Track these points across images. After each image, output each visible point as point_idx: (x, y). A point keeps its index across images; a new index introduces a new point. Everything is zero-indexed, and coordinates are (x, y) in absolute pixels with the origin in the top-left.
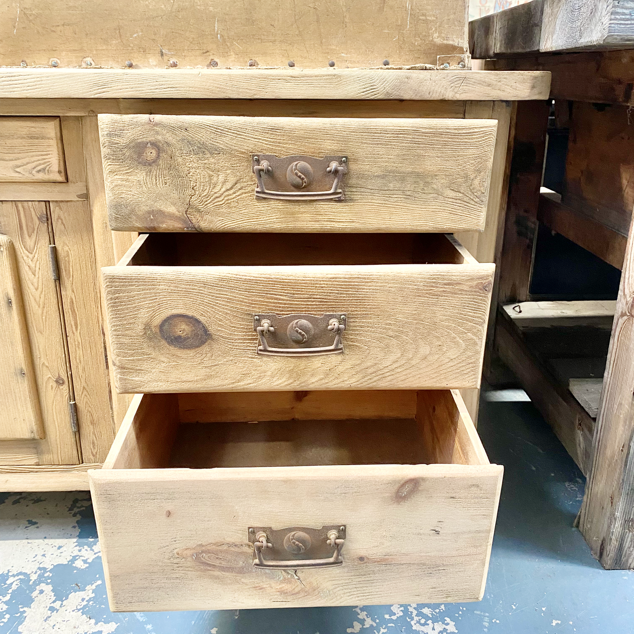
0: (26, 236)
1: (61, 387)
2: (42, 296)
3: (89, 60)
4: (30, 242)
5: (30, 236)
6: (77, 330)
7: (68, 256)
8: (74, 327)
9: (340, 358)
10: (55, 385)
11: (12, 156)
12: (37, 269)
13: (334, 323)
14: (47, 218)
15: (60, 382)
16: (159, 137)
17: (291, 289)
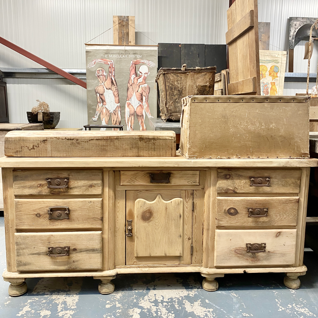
0: (187, 198)
1: (189, 240)
2: (188, 214)
3: (219, 157)
4: (187, 200)
5: (188, 199)
6: (196, 224)
7: (196, 204)
8: (195, 223)
9: (266, 218)
10: (188, 240)
11: (187, 179)
12: (188, 207)
13: (265, 210)
14: (192, 194)
15: (189, 239)
16: (230, 173)
17: (257, 202)
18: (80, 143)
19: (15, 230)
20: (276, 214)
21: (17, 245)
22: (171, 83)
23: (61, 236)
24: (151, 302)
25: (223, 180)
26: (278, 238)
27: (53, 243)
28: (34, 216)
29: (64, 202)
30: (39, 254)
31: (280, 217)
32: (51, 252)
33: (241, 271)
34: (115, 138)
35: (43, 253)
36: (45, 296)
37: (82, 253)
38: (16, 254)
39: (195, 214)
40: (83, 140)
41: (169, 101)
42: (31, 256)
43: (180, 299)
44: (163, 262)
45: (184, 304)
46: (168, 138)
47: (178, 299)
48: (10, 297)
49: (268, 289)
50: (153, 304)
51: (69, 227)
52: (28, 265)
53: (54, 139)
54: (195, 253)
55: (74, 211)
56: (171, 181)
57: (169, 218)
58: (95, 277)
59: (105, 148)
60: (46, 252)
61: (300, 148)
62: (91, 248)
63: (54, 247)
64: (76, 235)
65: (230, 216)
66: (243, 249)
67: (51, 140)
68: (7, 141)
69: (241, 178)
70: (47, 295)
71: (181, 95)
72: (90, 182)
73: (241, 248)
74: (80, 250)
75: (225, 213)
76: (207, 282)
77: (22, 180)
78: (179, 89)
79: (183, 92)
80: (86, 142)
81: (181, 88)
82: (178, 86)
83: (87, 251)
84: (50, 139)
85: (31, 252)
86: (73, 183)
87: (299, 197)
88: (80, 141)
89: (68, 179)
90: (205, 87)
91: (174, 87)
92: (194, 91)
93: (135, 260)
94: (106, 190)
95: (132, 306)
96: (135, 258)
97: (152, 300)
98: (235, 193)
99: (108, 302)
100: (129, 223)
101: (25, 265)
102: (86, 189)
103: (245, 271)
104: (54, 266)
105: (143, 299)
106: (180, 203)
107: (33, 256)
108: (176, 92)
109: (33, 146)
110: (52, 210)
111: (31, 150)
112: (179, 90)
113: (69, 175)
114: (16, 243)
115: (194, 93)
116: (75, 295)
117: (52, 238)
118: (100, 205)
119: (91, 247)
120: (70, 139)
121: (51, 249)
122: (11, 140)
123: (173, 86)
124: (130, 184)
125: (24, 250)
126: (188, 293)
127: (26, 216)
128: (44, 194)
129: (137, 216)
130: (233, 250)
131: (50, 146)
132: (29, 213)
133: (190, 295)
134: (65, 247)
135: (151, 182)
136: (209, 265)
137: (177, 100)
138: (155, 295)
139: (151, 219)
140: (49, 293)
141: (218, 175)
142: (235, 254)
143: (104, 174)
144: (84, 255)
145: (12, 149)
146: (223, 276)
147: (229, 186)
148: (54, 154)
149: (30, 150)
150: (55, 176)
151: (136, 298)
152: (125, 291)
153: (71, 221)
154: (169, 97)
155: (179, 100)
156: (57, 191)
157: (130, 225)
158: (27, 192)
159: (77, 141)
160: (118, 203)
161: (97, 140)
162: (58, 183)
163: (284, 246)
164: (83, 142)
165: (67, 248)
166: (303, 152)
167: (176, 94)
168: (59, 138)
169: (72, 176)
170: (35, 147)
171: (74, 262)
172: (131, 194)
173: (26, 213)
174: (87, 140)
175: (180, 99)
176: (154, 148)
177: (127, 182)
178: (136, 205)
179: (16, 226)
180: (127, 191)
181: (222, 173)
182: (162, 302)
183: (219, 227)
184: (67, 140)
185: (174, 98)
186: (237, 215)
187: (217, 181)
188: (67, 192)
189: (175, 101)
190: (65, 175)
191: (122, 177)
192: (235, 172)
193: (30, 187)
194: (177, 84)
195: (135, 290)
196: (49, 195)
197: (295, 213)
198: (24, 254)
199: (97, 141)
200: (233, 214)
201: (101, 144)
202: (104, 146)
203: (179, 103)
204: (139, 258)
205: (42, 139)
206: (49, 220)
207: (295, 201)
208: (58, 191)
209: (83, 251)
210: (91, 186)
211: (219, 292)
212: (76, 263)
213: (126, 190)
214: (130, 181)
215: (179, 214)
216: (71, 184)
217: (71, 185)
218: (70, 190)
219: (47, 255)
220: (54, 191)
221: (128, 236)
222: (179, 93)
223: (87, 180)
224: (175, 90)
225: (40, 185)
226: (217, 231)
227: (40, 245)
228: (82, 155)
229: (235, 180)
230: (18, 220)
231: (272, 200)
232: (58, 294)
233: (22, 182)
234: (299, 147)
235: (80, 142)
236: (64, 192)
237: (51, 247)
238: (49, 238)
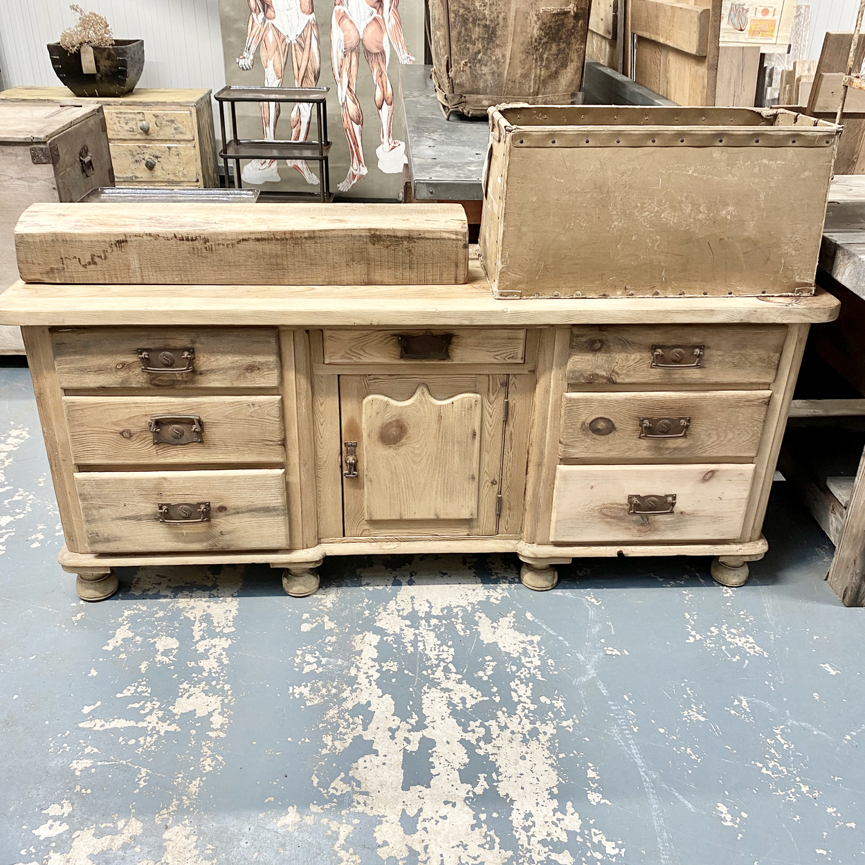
0: (491, 394)
1: (494, 486)
2: (493, 430)
3: (579, 292)
4: (492, 398)
5: (493, 395)
6: (511, 451)
7: (515, 405)
8: (509, 449)
9: (683, 440)
10: (490, 484)
11: (494, 350)
12: (494, 413)
13: (683, 422)
14: (506, 384)
15: (493, 483)
16: (604, 337)
17: (662, 404)
18: (214, 249)
19: (73, 468)
20: (710, 432)
21: (84, 500)
22: (463, 5)
23: (186, 479)
24: (403, 618)
25: (585, 352)
26: (707, 484)
27: (169, 496)
28: (118, 436)
29: (187, 404)
30: (137, 518)
31: (719, 436)
32: (167, 514)
33: (611, 552)
34: (306, 235)
35: (147, 515)
36: (161, 600)
37: (240, 515)
38: (83, 517)
39: (510, 429)
40: (220, 242)
41: (456, 57)
42: (119, 523)
43: (469, 609)
44: (432, 531)
45: (477, 624)
46: (446, 235)
47: (464, 609)
48: (82, 602)
49: (671, 587)
50: (408, 622)
51: (204, 461)
52: (115, 541)
53: (145, 237)
54: (505, 513)
55: (214, 424)
56: (452, 354)
57: (445, 438)
58: (273, 564)
59: (279, 261)
60: (155, 515)
61: (792, 270)
62: (260, 506)
63: (173, 503)
65: (595, 436)
66: (621, 507)
67: (136, 240)
68: (20, 243)
69: (630, 348)
70: (165, 597)
71: (493, 42)
72: (248, 360)
73: (616, 506)
74: (235, 509)
75: (583, 430)
76: (531, 571)
77: (75, 353)
78: (488, 23)
79: (499, 33)
80: (230, 246)
81: (491, 21)
82: (484, 15)
83: (251, 511)
84: (135, 238)
85: (118, 515)
86: (205, 361)
87: (771, 392)
88: (212, 243)
89: (192, 351)
90: (563, 17)
91: (472, 16)
92: (529, 29)
93: (367, 527)
94: (290, 376)
95: (360, 626)
96: (365, 522)
97: (405, 613)
98: (611, 384)
99: (306, 616)
100: (349, 448)
101: (107, 540)
102: (240, 376)
103: (620, 554)
104: (175, 543)
105: (385, 610)
106: (473, 404)
107: (124, 522)
108: (477, 32)
109: (93, 257)
110: (158, 423)
111: (87, 267)
112: (485, 26)
113: (193, 342)
114: (81, 495)
115: (530, 36)
116: (229, 599)
117: (165, 484)
118: (275, 412)
119: (260, 504)
120: (187, 239)
121: (164, 508)
122: (30, 240)
123: (470, 12)
124: (350, 361)
125: (102, 511)
126: (487, 594)
127: (96, 435)
128: (134, 385)
129: (369, 435)
130: (597, 508)
131: (135, 256)
132: (102, 430)
133: (492, 600)
134: (199, 504)
135: (402, 357)
136: (538, 539)
137: (481, 55)
138: (412, 598)
139: (403, 441)
140: (169, 594)
141: (571, 340)
142: (601, 518)
143: (283, 339)
144: (247, 519)
145: (39, 264)
146: (570, 562)
147: (598, 367)
148: (147, 277)
149: (85, 266)
150: (158, 344)
151: (369, 607)
152: (345, 589)
153: (209, 448)
154: (456, 46)
155: (485, 54)
156: (165, 378)
157: (353, 453)
158: (92, 381)
159: (205, 243)
160: (321, 405)
161: (258, 240)
162: (166, 360)
163: (722, 501)
164: (221, 246)
165: (203, 507)
166: (798, 280)
167: (477, 36)
168: (158, 236)
169: (202, 344)
170: (97, 259)
171: (222, 533)
172: (351, 385)
173: (97, 429)
174: (232, 240)
175: (489, 52)
176: (411, 263)
177: (343, 357)
178: (366, 410)
179: (76, 457)
180: (341, 377)
181: (582, 336)
182: (428, 617)
183: (567, 461)
184: (180, 240)
185: (471, 51)
186: (611, 435)
187: (570, 356)
188: (193, 382)
189: (475, 59)
190: (182, 341)
191: (328, 344)
192: (617, 335)
193: (100, 370)
194: (481, 6)
195: (368, 584)
196: (148, 388)
197: (755, 428)
198: (101, 519)
199: (257, 243)
200: (604, 432)
201: (268, 252)
202: (277, 256)
203: (486, 65)
204: (375, 523)
205: (114, 239)
206: (154, 444)
207: (760, 401)
208: (171, 379)
209: (243, 512)
210: (251, 368)
211: (559, 593)
212: (227, 537)
213: (339, 376)
214: (349, 355)
215: (470, 430)
216: (201, 362)
217: (199, 365)
218: (199, 377)
219: (157, 519)
220: (159, 380)
221: (347, 477)
222: (486, 36)
223: (240, 353)
224: (474, 27)
225: (123, 364)
226: (562, 468)
227: (137, 499)
228: (222, 279)
229: (613, 355)
231: (703, 399)
232: (191, 597)
233: (78, 357)
234: (791, 266)
235: (213, 246)
236: (186, 382)
237: (164, 505)
238: (157, 484)
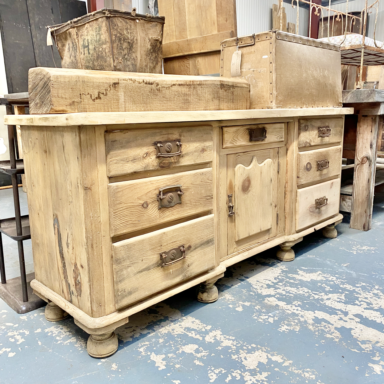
1: (276, 208)
2: (275, 177)
4: (274, 160)
5: (276, 158)
7: (281, 163)
11: (277, 134)
13: (327, 161)
14: (278, 153)
16: (308, 124)
17: (321, 154)
18: (161, 90)
22: (119, 32)
23: (174, 231)
24: (268, 288)
25: (304, 131)
26: (332, 188)
27: (165, 246)
28: (140, 208)
29: (175, 178)
30: (148, 269)
33: (311, 230)
34: (198, 83)
35: (153, 265)
36: (149, 335)
37: (197, 249)
39: (280, 176)
40: (164, 86)
41: (117, 56)
42: (138, 276)
44: (257, 241)
45: (295, 278)
47: (282, 276)
50: (273, 288)
51: (182, 216)
52: (135, 292)
53: (128, 81)
54: (279, 222)
55: (187, 190)
57: (263, 184)
59: (188, 98)
60: (158, 263)
61: (338, 97)
63: (168, 251)
64: (191, 225)
65: (307, 172)
66: (314, 206)
67: (124, 83)
68: (55, 82)
69: (314, 129)
71: (132, 50)
72: (203, 145)
74: (195, 246)
75: (304, 170)
76: (287, 252)
77: (122, 147)
78: (130, 41)
79: (134, 46)
80: (168, 88)
81: (131, 40)
82: (128, 37)
83: (202, 245)
84: (123, 81)
85: (138, 269)
87: (341, 145)
88: (160, 86)
89: (180, 141)
90: (156, 42)
91: (123, 37)
92: (147, 45)
93: (235, 246)
95: (259, 298)
96: (235, 243)
97: (265, 286)
98: (310, 146)
100: (230, 198)
102: (198, 156)
103: (315, 229)
104: (167, 282)
105: (256, 289)
106: (271, 164)
107: (141, 274)
108: (125, 45)
109: (99, 93)
111: (95, 100)
112: (129, 42)
113: (180, 136)
115: (147, 48)
117: (164, 238)
118: (211, 177)
119: (205, 239)
120: (149, 84)
122: (62, 80)
123: (122, 35)
124: (232, 145)
125: (129, 269)
126: (279, 269)
127: (129, 209)
128: (151, 169)
129: (238, 188)
130: (309, 208)
131: (123, 93)
132: (133, 204)
134: (179, 247)
135: (251, 140)
136: (292, 232)
137: (126, 56)
138: (258, 281)
139: (249, 189)
140: (148, 331)
142: (310, 213)
144: (199, 252)
145: (66, 98)
146: (302, 240)
147: (307, 138)
148: (128, 108)
149: (94, 100)
150: (165, 138)
153: (184, 206)
154: (117, 51)
155: (128, 56)
156: (166, 161)
157: (231, 201)
158: (129, 168)
159: (157, 86)
160: (221, 174)
161: (180, 85)
162: (169, 148)
163: (334, 196)
164: (164, 88)
165: (182, 249)
167: (125, 47)
168: (135, 80)
169: (184, 137)
170: (101, 96)
171: (188, 266)
172: (231, 160)
174: (169, 84)
175: (130, 55)
176: (233, 99)
177: (230, 143)
178: (236, 173)
180: (228, 156)
183: (300, 186)
184: (145, 84)
185: (122, 54)
186: (311, 171)
187: (299, 134)
188: (178, 162)
189: (124, 58)
190: (175, 135)
191: (225, 135)
192: (311, 123)
193: (134, 160)
194: (126, 33)
196: (157, 170)
198: (128, 276)
199: (179, 87)
200: (309, 169)
201: (183, 92)
202: (187, 95)
203: (129, 61)
205: (112, 82)
206: (159, 209)
208: (169, 162)
209: (198, 247)
210: (203, 150)
211: (298, 259)
212: (191, 268)
214: (233, 141)
215: (270, 178)
217: (182, 150)
218: (181, 159)
219: (158, 266)
220: (163, 163)
221: (229, 216)
222: (129, 47)
223: (199, 141)
224: (124, 42)
225: (147, 154)
227: (150, 253)
228: (163, 109)
229: (310, 132)
230: (118, 220)
231: (329, 150)
233: (122, 151)
235: (161, 88)
236: (175, 162)
237: (162, 253)
238: (160, 238)
